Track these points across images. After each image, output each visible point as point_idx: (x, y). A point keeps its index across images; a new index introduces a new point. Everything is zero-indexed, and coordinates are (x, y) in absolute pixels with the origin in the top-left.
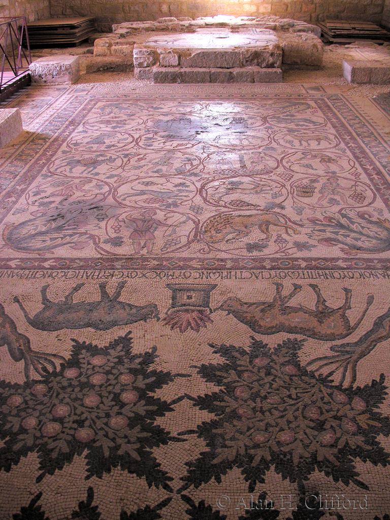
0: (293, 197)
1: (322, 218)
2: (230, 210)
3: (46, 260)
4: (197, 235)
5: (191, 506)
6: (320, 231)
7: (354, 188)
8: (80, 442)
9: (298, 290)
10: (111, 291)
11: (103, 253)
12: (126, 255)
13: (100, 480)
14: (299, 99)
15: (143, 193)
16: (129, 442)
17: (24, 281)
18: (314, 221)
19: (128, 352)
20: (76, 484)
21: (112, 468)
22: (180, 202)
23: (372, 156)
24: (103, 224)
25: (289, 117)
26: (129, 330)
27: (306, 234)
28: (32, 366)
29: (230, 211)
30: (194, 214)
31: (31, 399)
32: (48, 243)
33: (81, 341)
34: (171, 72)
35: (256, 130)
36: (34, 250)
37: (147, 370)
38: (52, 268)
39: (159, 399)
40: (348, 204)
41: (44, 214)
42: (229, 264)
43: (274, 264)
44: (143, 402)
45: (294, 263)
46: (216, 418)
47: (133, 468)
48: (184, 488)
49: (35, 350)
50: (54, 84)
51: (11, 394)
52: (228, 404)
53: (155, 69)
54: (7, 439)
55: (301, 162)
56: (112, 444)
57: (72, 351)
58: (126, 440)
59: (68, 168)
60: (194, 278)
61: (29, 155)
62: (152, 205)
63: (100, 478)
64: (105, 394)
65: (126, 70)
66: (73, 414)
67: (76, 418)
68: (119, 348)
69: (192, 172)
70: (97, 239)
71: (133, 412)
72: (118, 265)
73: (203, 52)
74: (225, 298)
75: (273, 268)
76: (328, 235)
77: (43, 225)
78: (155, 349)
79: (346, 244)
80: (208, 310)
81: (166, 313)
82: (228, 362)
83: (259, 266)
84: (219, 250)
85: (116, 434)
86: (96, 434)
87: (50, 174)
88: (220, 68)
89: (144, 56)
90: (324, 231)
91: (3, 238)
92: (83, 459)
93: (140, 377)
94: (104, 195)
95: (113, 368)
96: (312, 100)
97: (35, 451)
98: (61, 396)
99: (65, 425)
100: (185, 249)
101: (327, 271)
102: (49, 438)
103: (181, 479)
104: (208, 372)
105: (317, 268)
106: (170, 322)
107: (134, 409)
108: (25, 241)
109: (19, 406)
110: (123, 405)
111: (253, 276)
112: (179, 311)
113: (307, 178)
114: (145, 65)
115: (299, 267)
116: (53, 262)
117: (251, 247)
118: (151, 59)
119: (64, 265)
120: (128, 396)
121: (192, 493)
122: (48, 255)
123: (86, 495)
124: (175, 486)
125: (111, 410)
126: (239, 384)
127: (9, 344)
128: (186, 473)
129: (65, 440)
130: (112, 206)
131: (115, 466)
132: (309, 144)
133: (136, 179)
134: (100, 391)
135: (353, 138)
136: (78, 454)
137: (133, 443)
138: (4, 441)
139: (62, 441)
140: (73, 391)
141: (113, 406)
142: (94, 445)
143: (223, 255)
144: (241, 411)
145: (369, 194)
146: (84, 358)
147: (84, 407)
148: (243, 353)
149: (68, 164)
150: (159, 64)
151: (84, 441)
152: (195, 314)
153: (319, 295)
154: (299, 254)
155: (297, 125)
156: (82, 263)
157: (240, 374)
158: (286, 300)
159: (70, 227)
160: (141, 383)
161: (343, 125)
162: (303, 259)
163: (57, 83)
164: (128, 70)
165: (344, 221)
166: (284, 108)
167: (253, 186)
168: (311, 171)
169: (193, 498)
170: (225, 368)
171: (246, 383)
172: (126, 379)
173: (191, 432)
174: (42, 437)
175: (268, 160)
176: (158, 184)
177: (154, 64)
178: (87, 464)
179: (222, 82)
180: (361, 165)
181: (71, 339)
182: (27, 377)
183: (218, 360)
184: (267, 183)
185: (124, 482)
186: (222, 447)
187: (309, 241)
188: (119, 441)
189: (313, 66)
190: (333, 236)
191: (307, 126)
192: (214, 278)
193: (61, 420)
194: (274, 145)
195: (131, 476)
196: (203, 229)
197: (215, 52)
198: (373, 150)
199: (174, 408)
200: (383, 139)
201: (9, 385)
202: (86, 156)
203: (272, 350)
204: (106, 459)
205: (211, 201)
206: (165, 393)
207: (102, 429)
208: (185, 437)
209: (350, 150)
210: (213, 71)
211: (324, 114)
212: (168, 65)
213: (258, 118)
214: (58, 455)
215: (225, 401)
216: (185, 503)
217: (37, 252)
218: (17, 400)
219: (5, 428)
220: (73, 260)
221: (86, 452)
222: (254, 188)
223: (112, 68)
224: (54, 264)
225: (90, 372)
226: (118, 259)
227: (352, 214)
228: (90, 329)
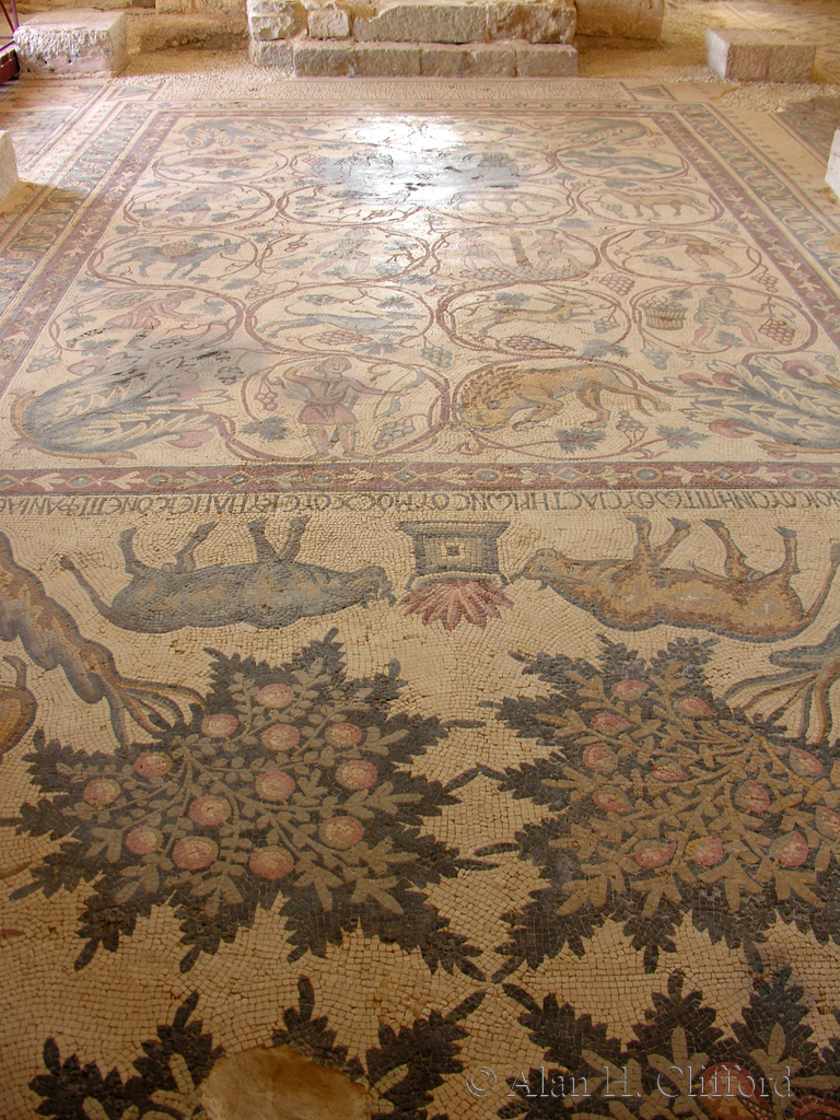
0: (640, 330)
1: (709, 375)
2: (511, 357)
3: (119, 472)
4: (449, 411)
5: (529, 1008)
6: (709, 403)
7: (767, 311)
8: (264, 879)
9: (683, 532)
10: (278, 540)
11: (247, 455)
12: (297, 460)
13: (322, 960)
14: (621, 114)
15: (312, 320)
16: (372, 874)
17: (77, 520)
18: (693, 382)
19: (337, 676)
20: (270, 972)
21: (345, 933)
22: (397, 340)
23: (795, 241)
24: (235, 390)
25: (604, 154)
26: (331, 626)
27: (682, 410)
28: (127, 713)
29: (511, 361)
30: (433, 366)
31: (138, 787)
32: (118, 434)
33: (228, 652)
34: (333, 51)
35: (537, 181)
36: (90, 451)
37: (386, 715)
38: (136, 490)
39: (423, 778)
40: (761, 346)
41: (98, 370)
42: (528, 477)
43: (623, 476)
44: (388, 786)
45: (667, 473)
46: (553, 815)
47: (390, 931)
48: (508, 969)
49: (129, 677)
50: (72, 76)
51: (90, 778)
52: (573, 785)
53: (298, 44)
54: (100, 877)
55: (647, 252)
56: (335, 881)
57: (212, 676)
58: (365, 870)
59: (135, 266)
60: (455, 509)
61: (40, 236)
62: (338, 348)
63: (322, 955)
64: (300, 769)
65: (230, 46)
66: (236, 817)
67: (246, 825)
68: (316, 667)
69: (414, 273)
70: (228, 425)
71: (371, 809)
72: (283, 480)
73: (404, 8)
74: (530, 551)
75: (622, 485)
76: (728, 413)
77: (100, 394)
78: (395, 666)
79: (769, 433)
80: (498, 578)
81: (408, 587)
82: (558, 692)
83: (592, 480)
84: (501, 447)
85: (340, 858)
86: (297, 859)
87: (97, 280)
88: (441, 42)
89: (273, 14)
90: (719, 404)
91: (14, 426)
92: (277, 917)
93: (374, 731)
94: (227, 324)
95: (310, 711)
96: (648, 115)
97: (167, 902)
98: (204, 779)
99: (225, 842)
100: (425, 443)
101: (738, 492)
102: (193, 872)
103: (499, 950)
104: (519, 715)
105: (716, 485)
106: (418, 606)
107: (371, 802)
108: (66, 431)
109: (112, 804)
110: (345, 794)
111: (584, 502)
112: (434, 581)
113: (664, 288)
114: (276, 34)
115: (678, 483)
116: (137, 477)
117: (568, 440)
118: (289, 21)
119: (163, 483)
120: (354, 774)
121: (525, 979)
122: (122, 463)
123: (297, 994)
124: (488, 966)
125: (321, 804)
126: (590, 740)
127: (67, 666)
128: (506, 938)
129: (229, 875)
130: (248, 351)
131: (351, 929)
132: (656, 214)
133: (293, 290)
134: (287, 764)
135: (747, 201)
136: (263, 906)
137: (383, 877)
138: (93, 883)
139: (222, 877)
140: (229, 765)
141: (324, 796)
142: (297, 884)
143: (512, 458)
144: (603, 799)
145: (801, 323)
146: (241, 692)
147: (259, 800)
148: (588, 671)
149: (135, 256)
150: (305, 32)
151: (272, 877)
152: (470, 589)
153: (728, 545)
154: (673, 455)
155: (624, 171)
156: (201, 479)
157: (588, 717)
158: (662, 553)
159: (162, 399)
160: (378, 743)
161: (723, 173)
162: (684, 465)
163: (78, 74)
164: (234, 46)
165: (756, 382)
166: (590, 133)
167: (551, 306)
168: (669, 273)
169: (529, 991)
170: (555, 705)
171: (604, 737)
172: (342, 734)
173: (504, 847)
174: (177, 870)
175: (573, 249)
176: (342, 301)
177: (295, 33)
178: (288, 927)
179: (448, 74)
180: (776, 261)
181: (205, 649)
182: (121, 737)
183: (536, 688)
184: (580, 299)
185: (374, 964)
186: (575, 878)
187: (691, 427)
188: (351, 874)
189: (641, 40)
190: (738, 415)
191: (646, 173)
192: (500, 508)
193: (212, 832)
194: (581, 214)
195: (389, 948)
196: (459, 401)
197: (431, 7)
198: (797, 226)
199: (459, 797)
200: (812, 203)
201: (81, 757)
202: (173, 240)
203: (649, 664)
204: (328, 914)
205: (465, 337)
206: (434, 764)
207: (306, 848)
208: (493, 858)
209: (746, 227)
210: (427, 51)
211: (679, 148)
212: (325, 34)
213: (538, 155)
214: (220, 908)
215: (565, 778)
216: (514, 1002)
217: (95, 455)
218: (107, 790)
219: (88, 855)
220: (180, 472)
221: (280, 900)
222: (555, 310)
223: (198, 41)
224: (140, 481)
225: (260, 723)
226: (281, 469)
227: (771, 368)
228: (243, 625)
